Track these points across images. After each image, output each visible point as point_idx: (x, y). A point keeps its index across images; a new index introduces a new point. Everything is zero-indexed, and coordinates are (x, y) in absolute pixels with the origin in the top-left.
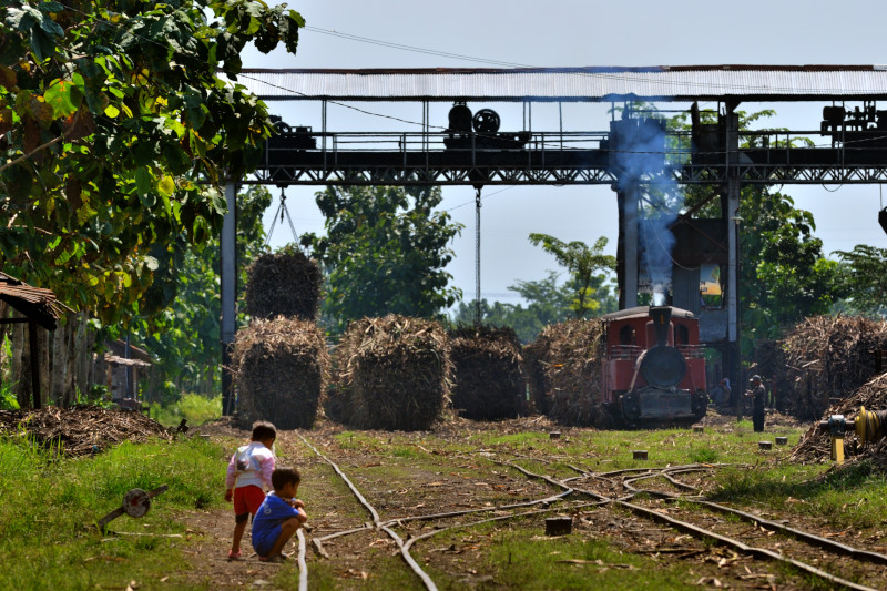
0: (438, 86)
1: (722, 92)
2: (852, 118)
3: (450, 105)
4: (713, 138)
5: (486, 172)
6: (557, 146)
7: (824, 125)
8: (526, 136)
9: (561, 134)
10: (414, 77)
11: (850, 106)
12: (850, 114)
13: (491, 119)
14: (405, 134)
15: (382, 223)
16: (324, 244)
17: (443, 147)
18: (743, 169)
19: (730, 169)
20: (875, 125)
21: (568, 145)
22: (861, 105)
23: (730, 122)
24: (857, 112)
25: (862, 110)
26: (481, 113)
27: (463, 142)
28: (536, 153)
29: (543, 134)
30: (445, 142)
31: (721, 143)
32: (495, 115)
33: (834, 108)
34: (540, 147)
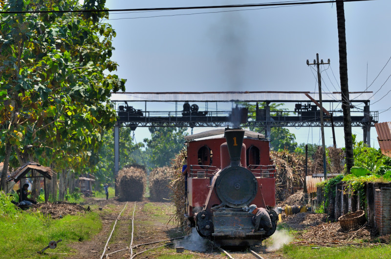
0: (180, 97)
1: (265, 99)
2: (304, 107)
3: (183, 103)
4: (262, 113)
5: (194, 123)
6: (215, 115)
7: (295, 109)
8: (206, 112)
9: (217, 112)
10: (173, 95)
11: (303, 104)
12: (303, 106)
13: (196, 107)
14: (170, 112)
15: (168, 136)
16: (151, 142)
17: (181, 115)
18: (271, 122)
19: (268, 122)
20: (311, 109)
21: (219, 115)
22: (306, 103)
23: (267, 109)
24: (305, 106)
25: (307, 105)
26: (193, 105)
27: (188, 114)
28: (210, 117)
29: (212, 112)
30: (182, 114)
31: (265, 114)
32: (197, 106)
33: (299, 104)
34: (210, 115)
